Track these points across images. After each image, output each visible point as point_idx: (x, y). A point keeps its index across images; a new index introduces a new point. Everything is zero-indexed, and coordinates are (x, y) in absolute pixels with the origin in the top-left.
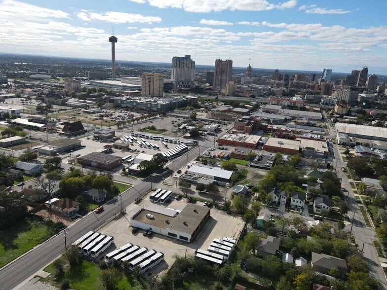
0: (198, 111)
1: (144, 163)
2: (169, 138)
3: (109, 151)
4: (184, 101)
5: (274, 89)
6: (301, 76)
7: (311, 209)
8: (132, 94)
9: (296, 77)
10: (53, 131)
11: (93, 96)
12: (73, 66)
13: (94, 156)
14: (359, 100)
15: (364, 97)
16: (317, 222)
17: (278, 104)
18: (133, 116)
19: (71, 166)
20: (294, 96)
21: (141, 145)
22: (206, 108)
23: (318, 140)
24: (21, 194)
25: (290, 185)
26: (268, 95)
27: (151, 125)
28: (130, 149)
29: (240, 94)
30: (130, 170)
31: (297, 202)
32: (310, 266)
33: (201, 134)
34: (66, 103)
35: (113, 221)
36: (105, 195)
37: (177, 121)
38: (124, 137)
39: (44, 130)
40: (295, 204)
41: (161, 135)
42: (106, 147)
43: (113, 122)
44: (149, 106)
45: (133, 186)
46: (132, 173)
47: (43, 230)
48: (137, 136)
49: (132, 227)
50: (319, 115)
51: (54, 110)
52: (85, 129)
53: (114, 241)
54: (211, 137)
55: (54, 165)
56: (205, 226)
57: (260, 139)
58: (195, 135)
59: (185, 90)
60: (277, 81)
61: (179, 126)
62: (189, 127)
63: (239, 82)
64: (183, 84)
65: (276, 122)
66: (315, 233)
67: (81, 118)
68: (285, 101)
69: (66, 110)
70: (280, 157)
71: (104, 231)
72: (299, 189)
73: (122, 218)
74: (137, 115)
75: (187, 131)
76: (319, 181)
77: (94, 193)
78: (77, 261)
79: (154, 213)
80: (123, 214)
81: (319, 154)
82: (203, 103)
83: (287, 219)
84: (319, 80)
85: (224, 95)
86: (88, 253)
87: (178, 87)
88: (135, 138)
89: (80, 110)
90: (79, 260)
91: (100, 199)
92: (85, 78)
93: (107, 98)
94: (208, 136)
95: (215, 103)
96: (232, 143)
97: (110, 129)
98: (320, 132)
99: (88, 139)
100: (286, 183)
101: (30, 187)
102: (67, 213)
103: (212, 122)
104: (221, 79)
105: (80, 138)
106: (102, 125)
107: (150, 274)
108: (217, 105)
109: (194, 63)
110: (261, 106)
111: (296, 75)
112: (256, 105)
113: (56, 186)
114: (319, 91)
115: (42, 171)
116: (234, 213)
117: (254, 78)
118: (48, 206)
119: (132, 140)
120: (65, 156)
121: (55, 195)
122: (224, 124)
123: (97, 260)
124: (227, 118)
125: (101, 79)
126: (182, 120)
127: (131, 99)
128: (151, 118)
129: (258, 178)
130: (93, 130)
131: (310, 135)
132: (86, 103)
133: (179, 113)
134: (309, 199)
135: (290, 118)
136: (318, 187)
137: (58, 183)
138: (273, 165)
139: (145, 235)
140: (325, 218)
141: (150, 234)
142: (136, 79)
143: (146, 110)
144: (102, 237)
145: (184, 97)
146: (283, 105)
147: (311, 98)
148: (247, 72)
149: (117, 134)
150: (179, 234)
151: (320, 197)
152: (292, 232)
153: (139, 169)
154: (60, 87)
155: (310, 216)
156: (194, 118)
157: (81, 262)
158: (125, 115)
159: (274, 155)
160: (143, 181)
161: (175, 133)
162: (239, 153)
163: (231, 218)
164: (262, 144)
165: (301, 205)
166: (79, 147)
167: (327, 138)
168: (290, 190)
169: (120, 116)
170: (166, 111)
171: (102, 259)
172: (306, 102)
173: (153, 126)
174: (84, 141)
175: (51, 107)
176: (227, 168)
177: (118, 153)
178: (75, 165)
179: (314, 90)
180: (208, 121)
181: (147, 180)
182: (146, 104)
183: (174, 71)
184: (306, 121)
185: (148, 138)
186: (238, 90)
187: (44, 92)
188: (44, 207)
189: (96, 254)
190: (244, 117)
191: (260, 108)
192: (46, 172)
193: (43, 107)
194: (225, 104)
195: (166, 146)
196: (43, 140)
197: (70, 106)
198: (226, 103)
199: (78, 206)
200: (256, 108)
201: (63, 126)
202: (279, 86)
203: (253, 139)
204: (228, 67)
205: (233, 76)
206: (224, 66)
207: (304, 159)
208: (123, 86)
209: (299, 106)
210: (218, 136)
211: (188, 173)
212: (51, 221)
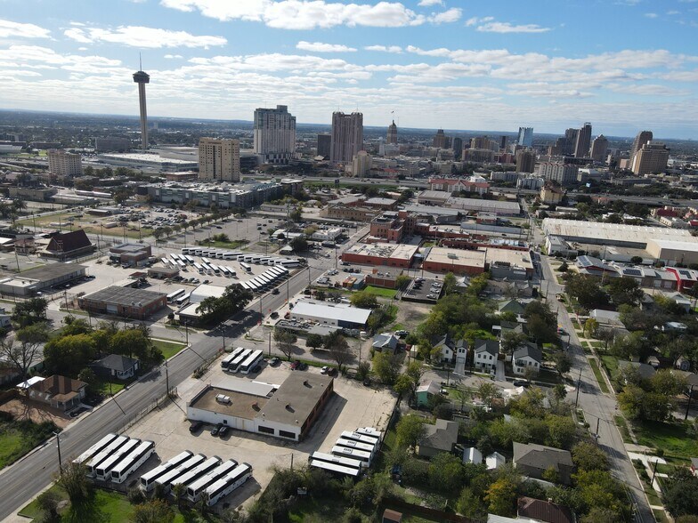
0: (305, 206)
1: (209, 302)
2: (254, 256)
3: (140, 283)
4: (279, 187)
5: (438, 163)
6: (482, 139)
7: (508, 368)
8: (180, 178)
9: (473, 143)
10: (28, 249)
11: (106, 184)
12: (66, 127)
13: (112, 294)
14: (579, 178)
15: (587, 173)
16: (520, 390)
17: (445, 190)
18: (185, 217)
19: (67, 314)
20: (472, 174)
21: (202, 271)
22: (319, 199)
23: (516, 249)
25: (471, 329)
26: (428, 174)
27: (219, 233)
28: (182, 279)
29: (379, 173)
30: (183, 317)
31: (485, 357)
32: (512, 466)
33: (312, 247)
34: (54, 196)
35: (153, 413)
36: (136, 365)
37: (268, 224)
38: (170, 256)
39: (10, 250)
40: (482, 360)
41: (238, 251)
42: (135, 276)
43: (147, 230)
44: (214, 198)
45: (189, 346)
46: (187, 322)
47: (15, 439)
48: (193, 255)
49: (190, 420)
50: (515, 207)
51: (29, 210)
52: (93, 244)
53: (157, 450)
54: (329, 251)
55: (32, 314)
56: (325, 410)
57: (417, 252)
58: (301, 248)
59: (279, 169)
60: (442, 150)
61: (271, 232)
62: (289, 234)
63: (375, 153)
64: (275, 157)
65: (443, 221)
66: (517, 408)
67: (84, 225)
68: (457, 184)
69: (53, 210)
70: (452, 280)
71: (135, 433)
72: (488, 335)
73: (170, 406)
74: (192, 216)
75: (286, 241)
76: (520, 319)
77: (114, 363)
78: (85, 493)
79: (231, 393)
80: (172, 398)
81: (519, 273)
82: (313, 191)
83: (469, 389)
84: (513, 147)
85: (349, 175)
86: (106, 475)
87: (267, 163)
88: (190, 258)
89: (82, 209)
90: (88, 491)
91: (126, 373)
92: (89, 150)
93: (134, 186)
94: (324, 249)
95: (334, 191)
96: (368, 261)
97: (141, 242)
98: (518, 236)
99: (100, 262)
100: (464, 326)
102: (60, 404)
103: (330, 224)
104: (344, 146)
105: (83, 262)
106: (126, 236)
107: (226, 506)
108: (339, 193)
109: (294, 119)
110: (416, 194)
111: (473, 139)
112: (406, 191)
113: (38, 353)
114: (513, 165)
115: (8, 328)
116: (376, 383)
117: (402, 145)
118: (22, 393)
119: (184, 261)
120: (55, 296)
121: (37, 371)
122: (353, 227)
123: (122, 488)
124: (357, 217)
125: (121, 152)
126: (276, 222)
127: (179, 187)
128: (218, 220)
129: (415, 319)
130: (109, 245)
131: (501, 242)
132: (93, 195)
133: (271, 210)
134: (505, 350)
135: (467, 212)
136: (518, 330)
137: (41, 347)
138: (441, 295)
139: (215, 435)
140: (532, 381)
141: (224, 431)
142: (187, 150)
143: (208, 206)
144: (132, 443)
145: (278, 181)
146: (453, 189)
147: (501, 178)
148: (389, 135)
149: (155, 252)
150: (278, 427)
151: (522, 346)
152: (479, 410)
153: (200, 314)
154: (39, 167)
155: (508, 380)
156: (297, 217)
157: (92, 494)
158: (170, 216)
159: (442, 277)
160: (207, 334)
161: (264, 246)
162: (380, 277)
163: (370, 393)
164: (421, 260)
165: (491, 362)
166: (82, 278)
167: (530, 246)
168: (473, 337)
169: (161, 219)
170: (246, 206)
171: (134, 484)
172: (492, 185)
173: (223, 235)
174: (90, 266)
175: (21, 206)
176: (360, 304)
177: (158, 287)
178: (74, 312)
179: (505, 164)
180: (323, 222)
181: (216, 334)
182: (209, 195)
183: (257, 135)
184: (493, 217)
185: (214, 257)
186: (375, 166)
187: (7, 177)
188: (15, 395)
189: (121, 477)
190: (388, 213)
191: (414, 197)
192: (16, 329)
193: (8, 205)
194: (353, 192)
195: (249, 269)
196: (9, 268)
197: (62, 202)
198: (354, 189)
199: (83, 390)
200: (407, 196)
201: (47, 241)
202: (445, 157)
203: (404, 251)
204: (356, 126)
205: (364, 142)
206: (347, 124)
207: (494, 283)
208: (163, 164)
209: (481, 191)
210: (343, 248)
211: (291, 316)
212: (30, 421)
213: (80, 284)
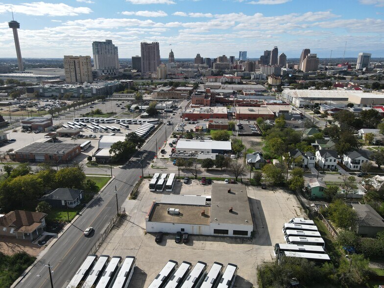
2: (126, 119)
3: (54, 140)
5: (202, 71)
6: (223, 58)
7: (344, 167)
8: (54, 83)
13: (37, 148)
14: (282, 74)
15: (286, 70)
17: (216, 82)
21: (95, 130)
22: (147, 90)
26: (199, 76)
27: (94, 109)
28: (83, 136)
29: (173, 76)
31: (331, 160)
35: (113, 231)
36: (80, 195)
38: (67, 123)
40: (328, 163)
42: (48, 136)
43: (42, 112)
44: (81, 91)
45: (113, 177)
49: (149, 233)
52: (6, 121)
60: (201, 65)
64: (108, 72)
74: (70, 103)
75: (141, 111)
80: (123, 217)
87: (104, 74)
93: (21, 89)
99: (16, 131)
104: (149, 63)
112: (196, 83)
119: (80, 125)
122: (176, 102)
124: (176, 97)
125: (5, 73)
126: (127, 102)
131: (272, 101)
139: (179, 242)
140: (368, 173)
141: (186, 238)
143: (78, 97)
145: (118, 81)
146: (221, 81)
147: (241, 75)
148: (170, 58)
149: (55, 123)
151: (351, 151)
155: (351, 174)
156: (140, 98)
160: (123, 168)
162: (217, 124)
165: (335, 164)
166: (6, 142)
173: (98, 110)
177: (68, 142)
178: (9, 164)
180: (157, 101)
181: (129, 167)
182: (78, 90)
183: (96, 58)
184: (254, 92)
186: (169, 73)
191: (201, 87)
195: (127, 127)
198: (164, 85)
199: (43, 220)
200: (197, 86)
202: (204, 68)
203: (220, 110)
208: (37, 78)
211: (177, 150)
213: (5, 145)
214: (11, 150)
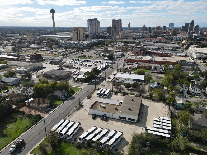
1: (87, 73)
3: (61, 69)
5: (145, 35)
6: (159, 27)
7: (205, 94)
8: (67, 40)
10: (23, 60)
11: (45, 43)
12: (31, 30)
13: (53, 72)
14: (193, 37)
15: (196, 35)
17: (151, 42)
21: (80, 65)
22: (111, 45)
23: (184, 56)
24: (7, 97)
26: (143, 38)
27: (83, 55)
29: (127, 38)
30: (78, 79)
31: (197, 90)
34: (30, 46)
35: (76, 112)
36: (66, 94)
37: (97, 52)
38: (69, 61)
39: (18, 60)
40: (195, 91)
43: (59, 55)
44: (79, 45)
45: (83, 88)
47: (26, 121)
49: (90, 114)
51: (23, 50)
52: (44, 58)
53: (81, 126)
54: (120, 59)
55: (27, 78)
56: (143, 112)
58: (111, 58)
60: (145, 31)
64: (94, 35)
69: (30, 50)
71: (72, 118)
73: (81, 109)
74: (72, 50)
75: (105, 56)
77: (58, 93)
78: (57, 144)
79: (105, 104)
80: (81, 106)
81: (190, 63)
82: (109, 43)
85: (118, 39)
86: (64, 136)
87: (92, 36)
89: (38, 50)
90: (58, 142)
91: (63, 97)
92: (38, 35)
93: (53, 43)
94: (118, 58)
95: (115, 43)
96: (135, 61)
99: (47, 63)
101: (13, 92)
102: (41, 108)
104: (116, 30)
105: (42, 63)
106: (53, 56)
107: (117, 150)
112: (138, 42)
115: (20, 83)
116: (157, 100)
117: (132, 30)
118: (27, 104)
119: (74, 62)
120: (34, 73)
121: (31, 97)
122: (125, 52)
123: (72, 141)
124: (126, 49)
125: (47, 35)
128: (81, 51)
129: (160, 78)
130: (49, 59)
133: (97, 48)
135: (161, 47)
137: (32, 88)
139: (102, 119)
141: (105, 118)
144: (71, 123)
147: (167, 38)
148: (128, 27)
153: (84, 77)
156: (107, 50)
157: (60, 144)
159: (163, 66)
160: (88, 84)
162: (142, 66)
163: (156, 104)
165: (199, 92)
166: (42, 68)
170: (89, 47)
171: (75, 140)
174: (44, 65)
175: (20, 49)
176: (139, 73)
179: (167, 34)
180: (115, 51)
181: (91, 84)
182: (77, 44)
183: (89, 28)
184: (170, 48)
186: (126, 36)
187: (15, 41)
188: (25, 105)
189: (71, 137)
191: (141, 44)
192: (23, 83)
193: (16, 49)
196: (18, 65)
197: (32, 48)
198: (122, 42)
199: (49, 103)
201: (29, 58)
202: (146, 33)
203: (147, 58)
204: (119, 23)
208: (61, 37)
209: (163, 41)
210: (124, 58)
211: (116, 78)
212: (31, 114)
213: (41, 70)
214: (43, 72)
